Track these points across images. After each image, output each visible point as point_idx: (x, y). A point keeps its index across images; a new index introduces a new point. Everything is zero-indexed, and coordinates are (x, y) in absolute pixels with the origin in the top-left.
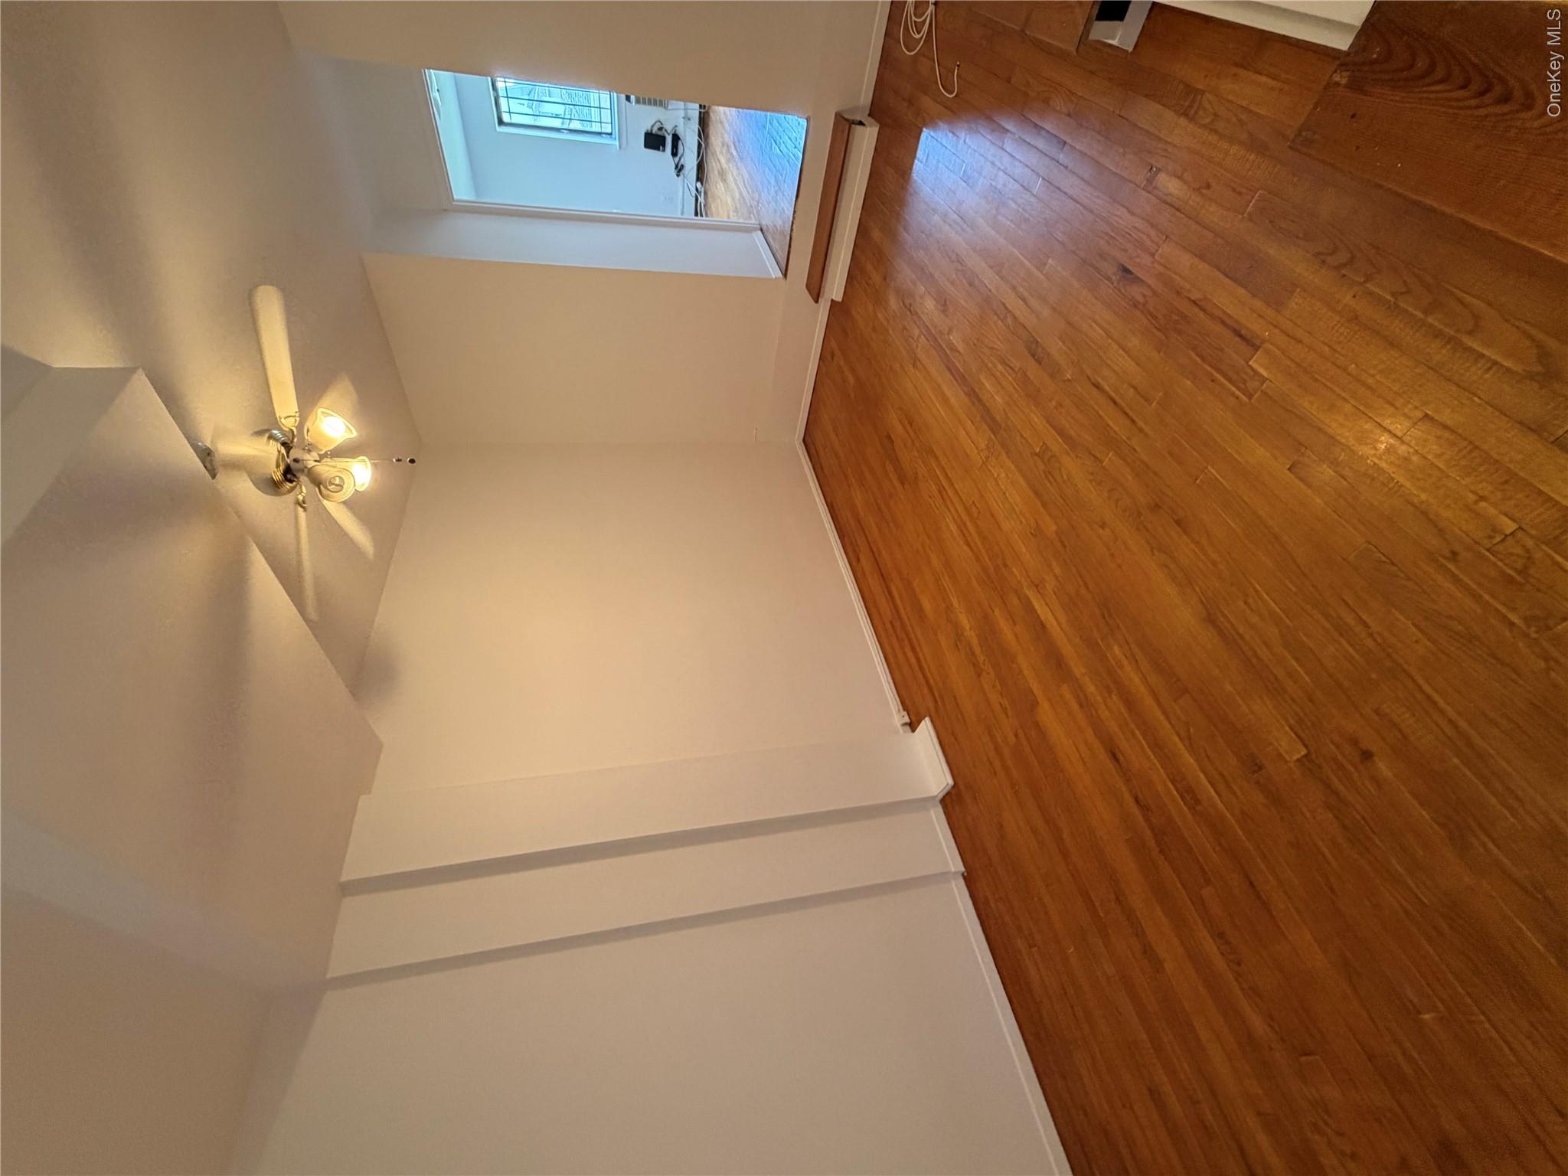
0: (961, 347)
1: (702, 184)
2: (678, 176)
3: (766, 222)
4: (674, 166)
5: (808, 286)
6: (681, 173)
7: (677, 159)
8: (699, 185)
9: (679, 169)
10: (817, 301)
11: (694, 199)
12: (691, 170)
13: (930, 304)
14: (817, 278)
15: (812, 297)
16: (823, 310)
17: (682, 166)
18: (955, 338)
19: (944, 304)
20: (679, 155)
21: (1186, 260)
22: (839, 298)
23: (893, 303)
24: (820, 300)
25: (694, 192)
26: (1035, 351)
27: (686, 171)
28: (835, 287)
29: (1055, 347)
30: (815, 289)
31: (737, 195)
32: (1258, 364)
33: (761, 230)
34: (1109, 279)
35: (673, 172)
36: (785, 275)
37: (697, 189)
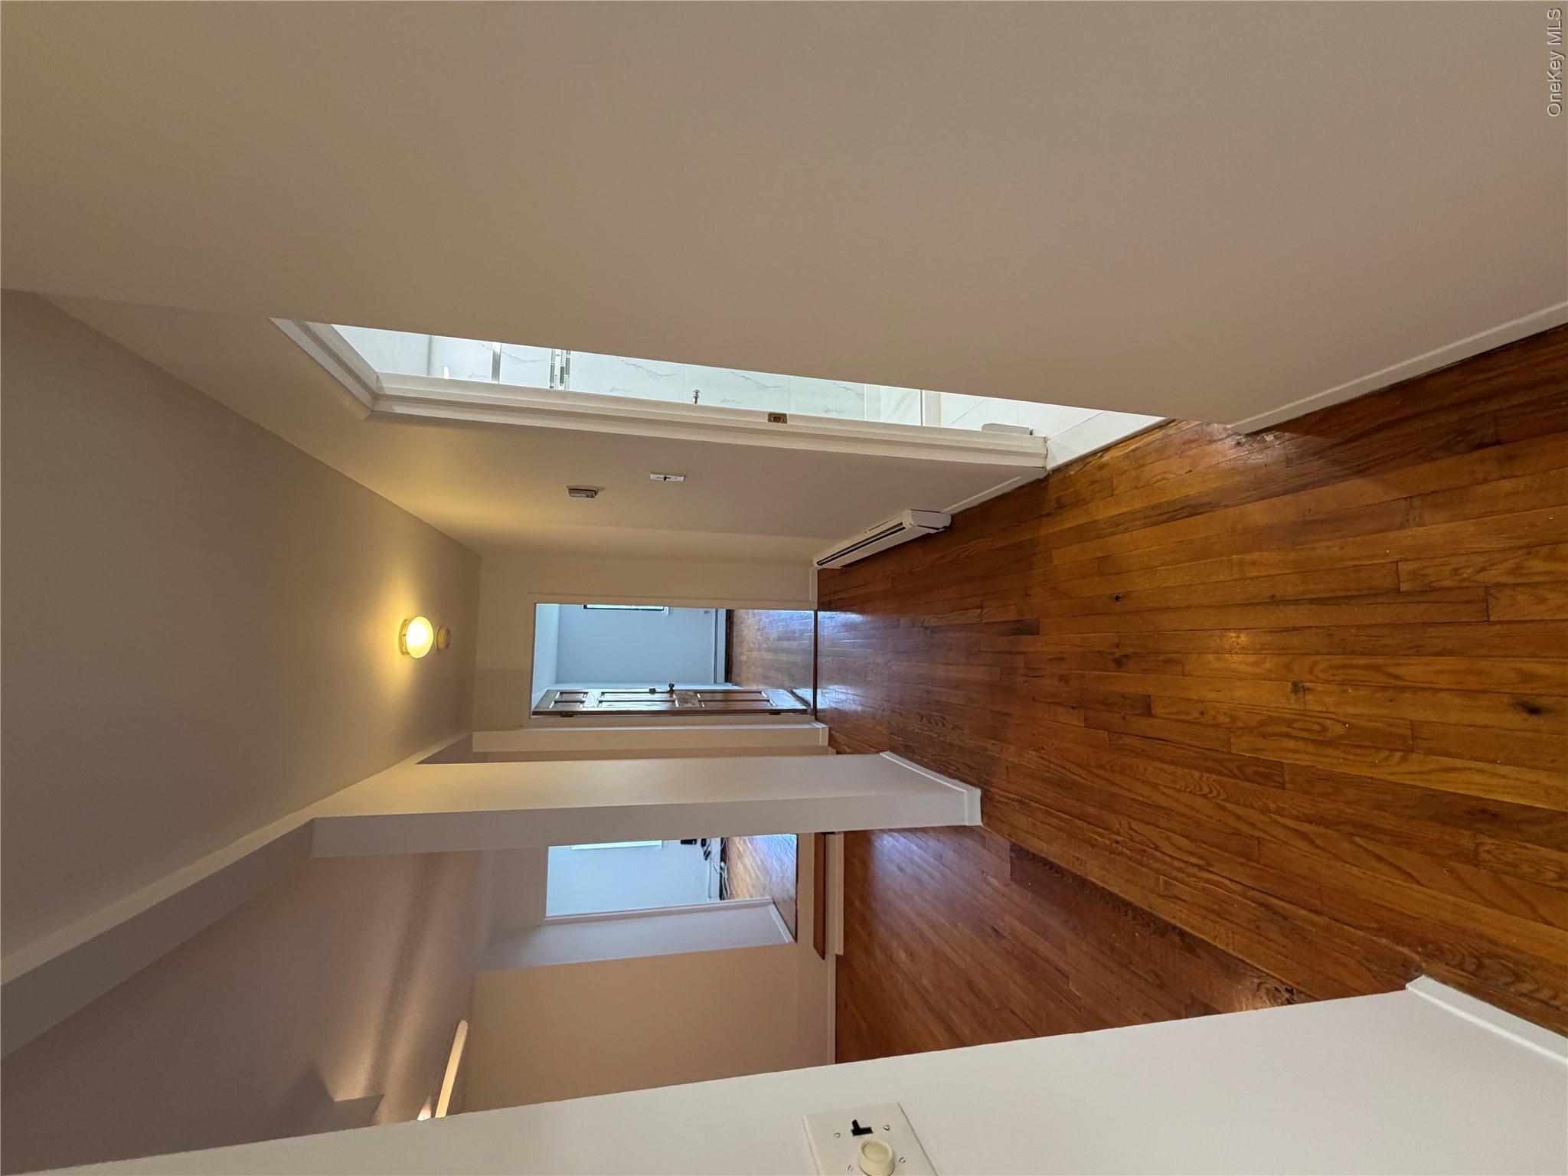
0: (929, 987)
1: (725, 863)
2: (706, 859)
3: (777, 897)
4: (703, 853)
5: (815, 946)
6: (709, 858)
7: (705, 848)
8: (723, 864)
9: (707, 855)
10: (823, 958)
11: (718, 876)
12: (716, 854)
13: (902, 955)
14: (820, 939)
15: (818, 952)
16: (831, 963)
17: (710, 852)
18: (925, 981)
19: (911, 954)
20: (707, 845)
21: (1018, 925)
22: (841, 953)
23: (879, 955)
24: (826, 956)
25: (719, 870)
26: (971, 986)
27: (712, 855)
28: (836, 945)
29: (982, 984)
30: (821, 949)
31: (754, 876)
32: (1072, 987)
33: (774, 903)
34: (990, 936)
35: (702, 857)
36: (796, 939)
37: (721, 868)
